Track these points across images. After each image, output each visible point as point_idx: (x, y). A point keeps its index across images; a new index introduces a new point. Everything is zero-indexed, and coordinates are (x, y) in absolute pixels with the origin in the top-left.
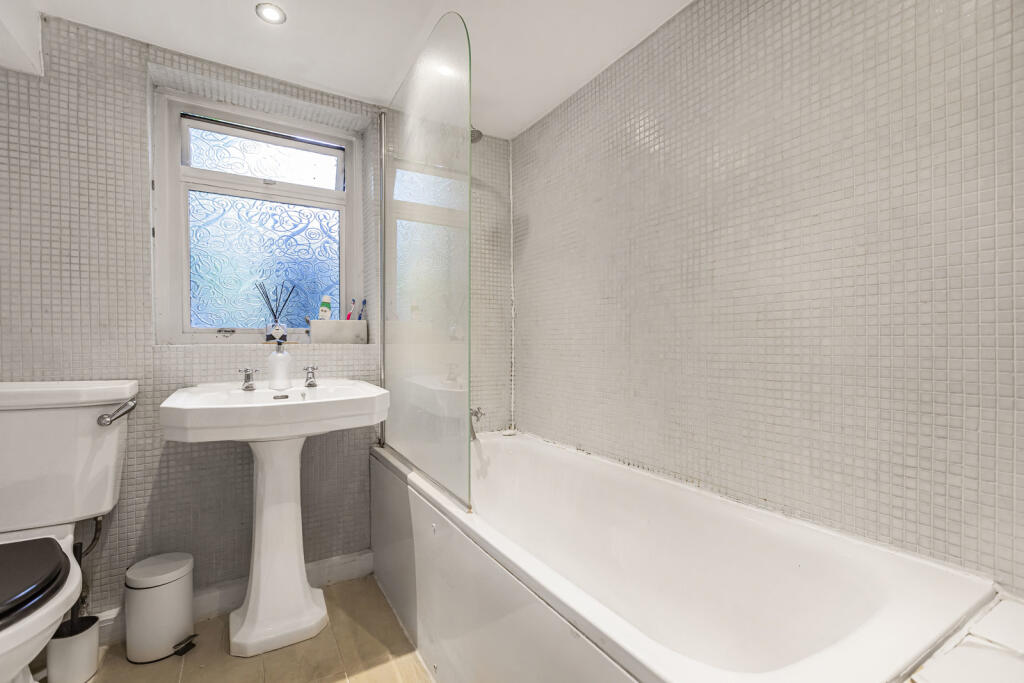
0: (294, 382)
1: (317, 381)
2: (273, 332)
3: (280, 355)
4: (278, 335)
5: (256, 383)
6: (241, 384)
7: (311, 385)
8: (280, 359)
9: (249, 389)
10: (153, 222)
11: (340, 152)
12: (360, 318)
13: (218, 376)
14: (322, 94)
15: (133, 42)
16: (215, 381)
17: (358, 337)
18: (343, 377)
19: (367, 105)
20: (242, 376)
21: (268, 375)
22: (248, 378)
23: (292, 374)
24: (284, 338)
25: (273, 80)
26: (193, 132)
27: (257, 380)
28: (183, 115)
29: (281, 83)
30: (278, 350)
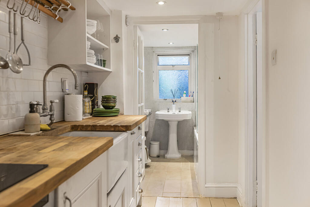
0: (177, 111)
1: (181, 111)
2: (173, 100)
3: (174, 105)
4: (174, 100)
5: (170, 111)
6: (167, 111)
7: (179, 111)
8: (174, 106)
9: (168, 111)
10: (154, 79)
11: (189, 56)
12: (192, 96)
13: (163, 109)
14: (183, 47)
15: (151, 47)
16: (163, 110)
17: (191, 101)
18: (187, 110)
19: (193, 47)
20: (167, 109)
21: (172, 109)
22: (168, 109)
23: (176, 109)
24: (175, 101)
25: (173, 47)
26: (159, 58)
27: (170, 110)
28: (158, 55)
29: (174, 47)
30: (173, 104)
